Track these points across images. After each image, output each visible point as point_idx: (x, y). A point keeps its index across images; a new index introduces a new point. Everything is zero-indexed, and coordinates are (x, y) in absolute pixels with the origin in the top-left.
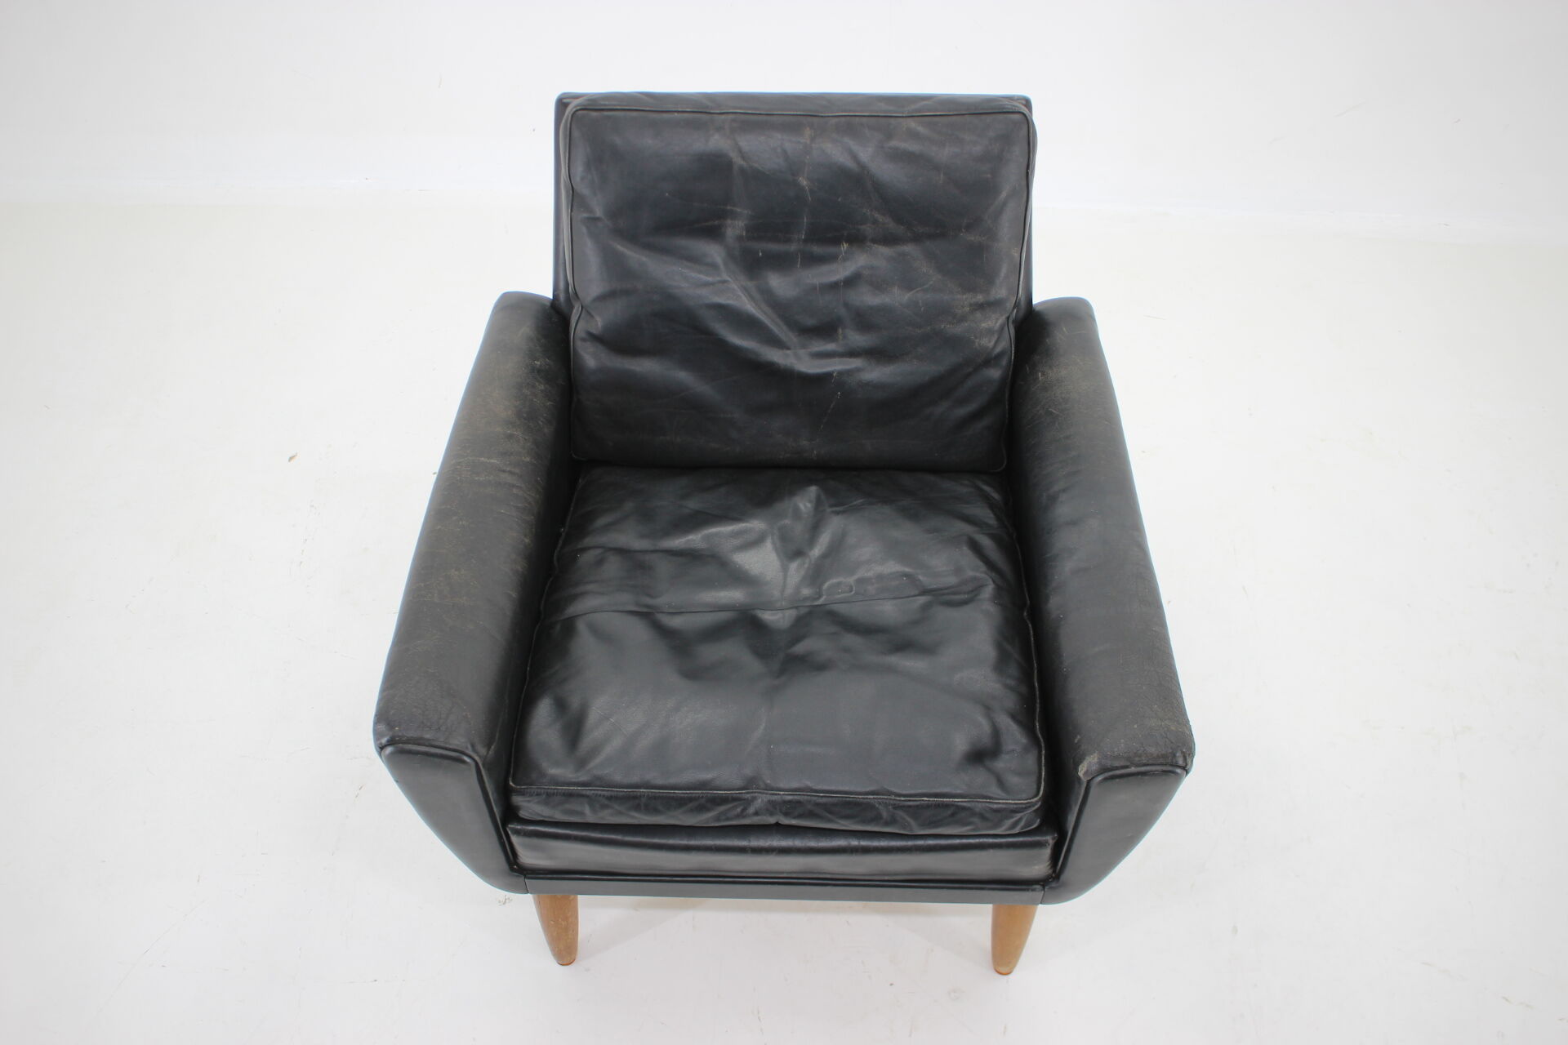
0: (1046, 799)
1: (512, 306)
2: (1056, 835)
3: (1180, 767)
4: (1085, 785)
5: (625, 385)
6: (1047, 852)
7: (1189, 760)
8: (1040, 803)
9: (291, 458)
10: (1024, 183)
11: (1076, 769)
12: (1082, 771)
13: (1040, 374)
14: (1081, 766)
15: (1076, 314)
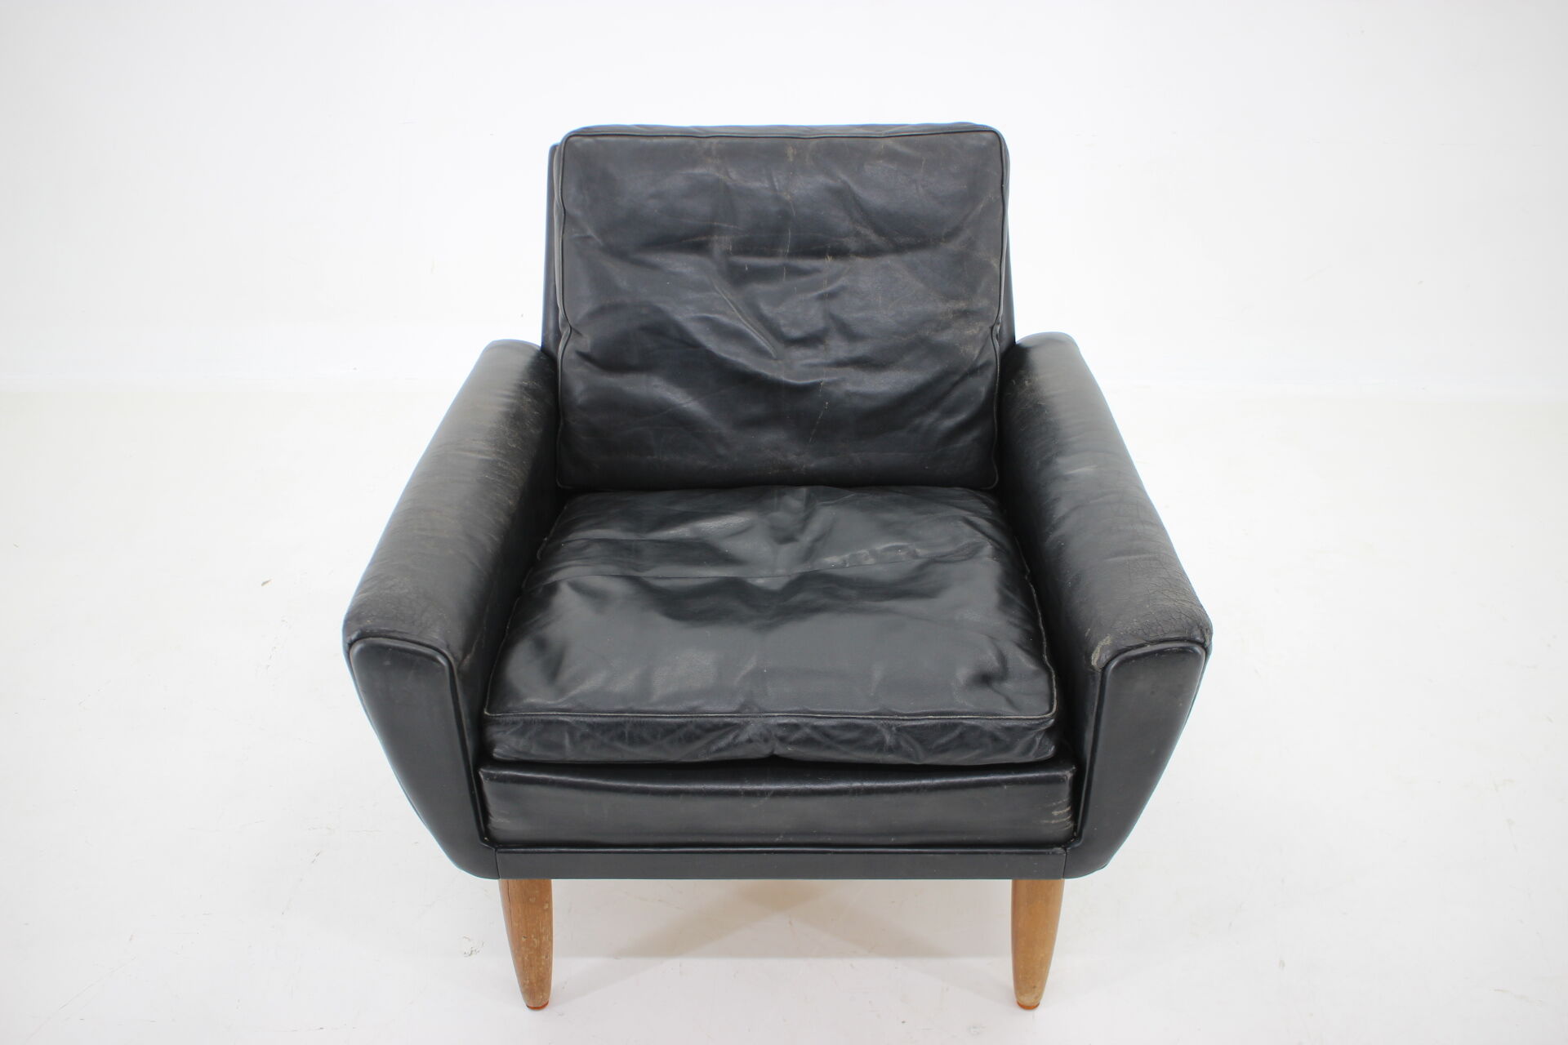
0: (1059, 717)
1: (501, 350)
2: (1074, 768)
3: (1198, 643)
4: (1099, 675)
5: (612, 404)
6: (1065, 790)
7: (1207, 636)
8: (1053, 720)
9: (264, 583)
10: (999, 196)
11: (1089, 660)
12: (1097, 659)
13: (1026, 382)
14: (1093, 655)
15: (1058, 343)
